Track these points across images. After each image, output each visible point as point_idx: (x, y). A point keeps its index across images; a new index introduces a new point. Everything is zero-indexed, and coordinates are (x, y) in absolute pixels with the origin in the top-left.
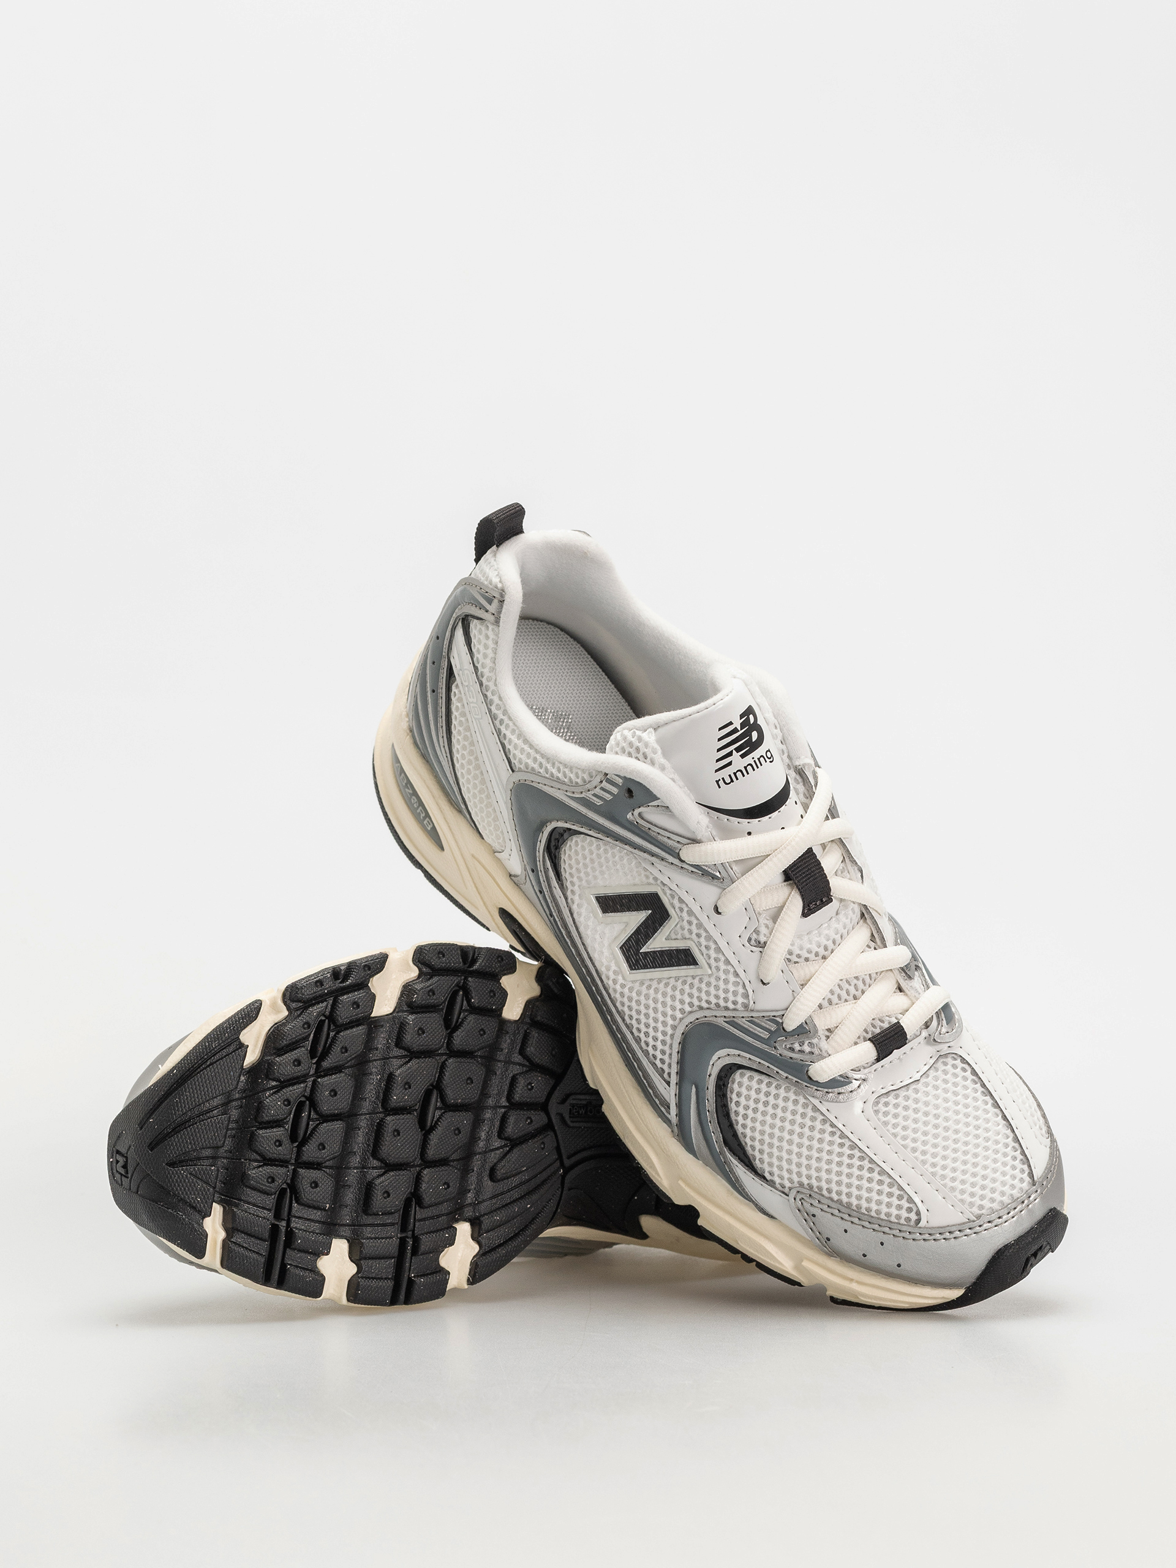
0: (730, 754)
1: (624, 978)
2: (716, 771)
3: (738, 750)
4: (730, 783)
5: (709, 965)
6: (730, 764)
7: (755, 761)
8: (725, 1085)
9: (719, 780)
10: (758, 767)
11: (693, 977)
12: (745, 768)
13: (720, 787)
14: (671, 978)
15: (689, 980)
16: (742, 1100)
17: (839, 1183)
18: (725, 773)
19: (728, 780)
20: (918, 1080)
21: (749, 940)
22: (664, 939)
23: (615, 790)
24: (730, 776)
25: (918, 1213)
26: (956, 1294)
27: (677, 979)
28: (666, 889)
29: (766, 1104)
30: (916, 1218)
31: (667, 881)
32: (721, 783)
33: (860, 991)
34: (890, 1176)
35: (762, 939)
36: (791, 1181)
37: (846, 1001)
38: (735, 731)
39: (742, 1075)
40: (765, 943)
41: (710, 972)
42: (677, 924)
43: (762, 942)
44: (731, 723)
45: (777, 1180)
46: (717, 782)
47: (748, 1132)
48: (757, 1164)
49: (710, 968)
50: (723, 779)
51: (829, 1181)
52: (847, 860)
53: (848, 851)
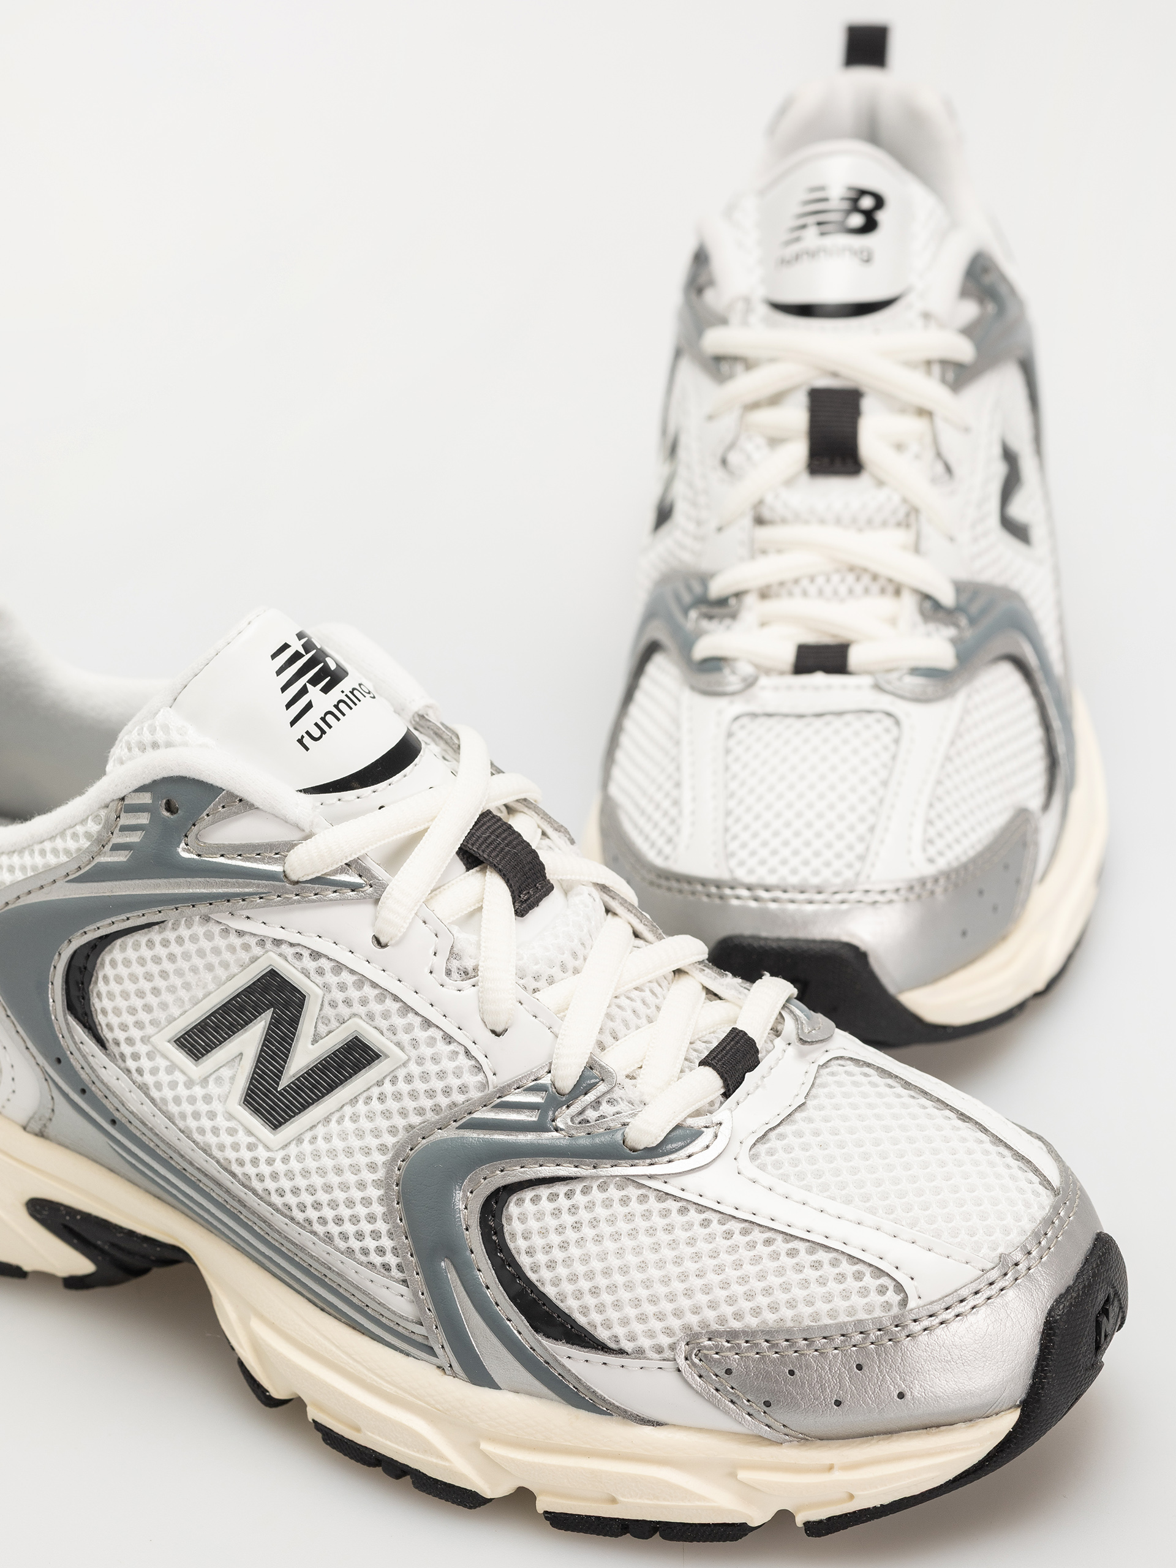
0: (304, 691)
1: (268, 1148)
2: (293, 723)
3: (314, 681)
4: (321, 737)
5: (398, 1044)
6: (309, 706)
7: (346, 695)
8: (499, 1231)
9: (303, 737)
10: (355, 704)
11: (379, 1083)
12: (336, 706)
13: (307, 749)
14: (343, 1106)
15: (375, 1092)
16: (538, 1241)
17: (750, 1296)
18: (308, 722)
19: (316, 733)
20: (803, 1104)
21: (448, 973)
22: (311, 1046)
23: (144, 819)
24: (316, 724)
25: (899, 1288)
26: (1008, 1421)
27: (354, 1101)
28: (285, 948)
29: (577, 1226)
30: (899, 1298)
31: (280, 934)
32: (307, 740)
33: (653, 1008)
34: (827, 1248)
35: (469, 964)
36: (669, 1331)
37: (638, 1027)
38: (297, 656)
39: (520, 1201)
40: (475, 969)
41: (405, 1057)
42: (322, 1005)
43: (470, 970)
44: (286, 646)
45: (646, 1343)
46: (300, 741)
47: (568, 1288)
48: (603, 1335)
49: (402, 1049)
50: (308, 733)
51: (731, 1300)
52: (550, 831)
53: (545, 814)
